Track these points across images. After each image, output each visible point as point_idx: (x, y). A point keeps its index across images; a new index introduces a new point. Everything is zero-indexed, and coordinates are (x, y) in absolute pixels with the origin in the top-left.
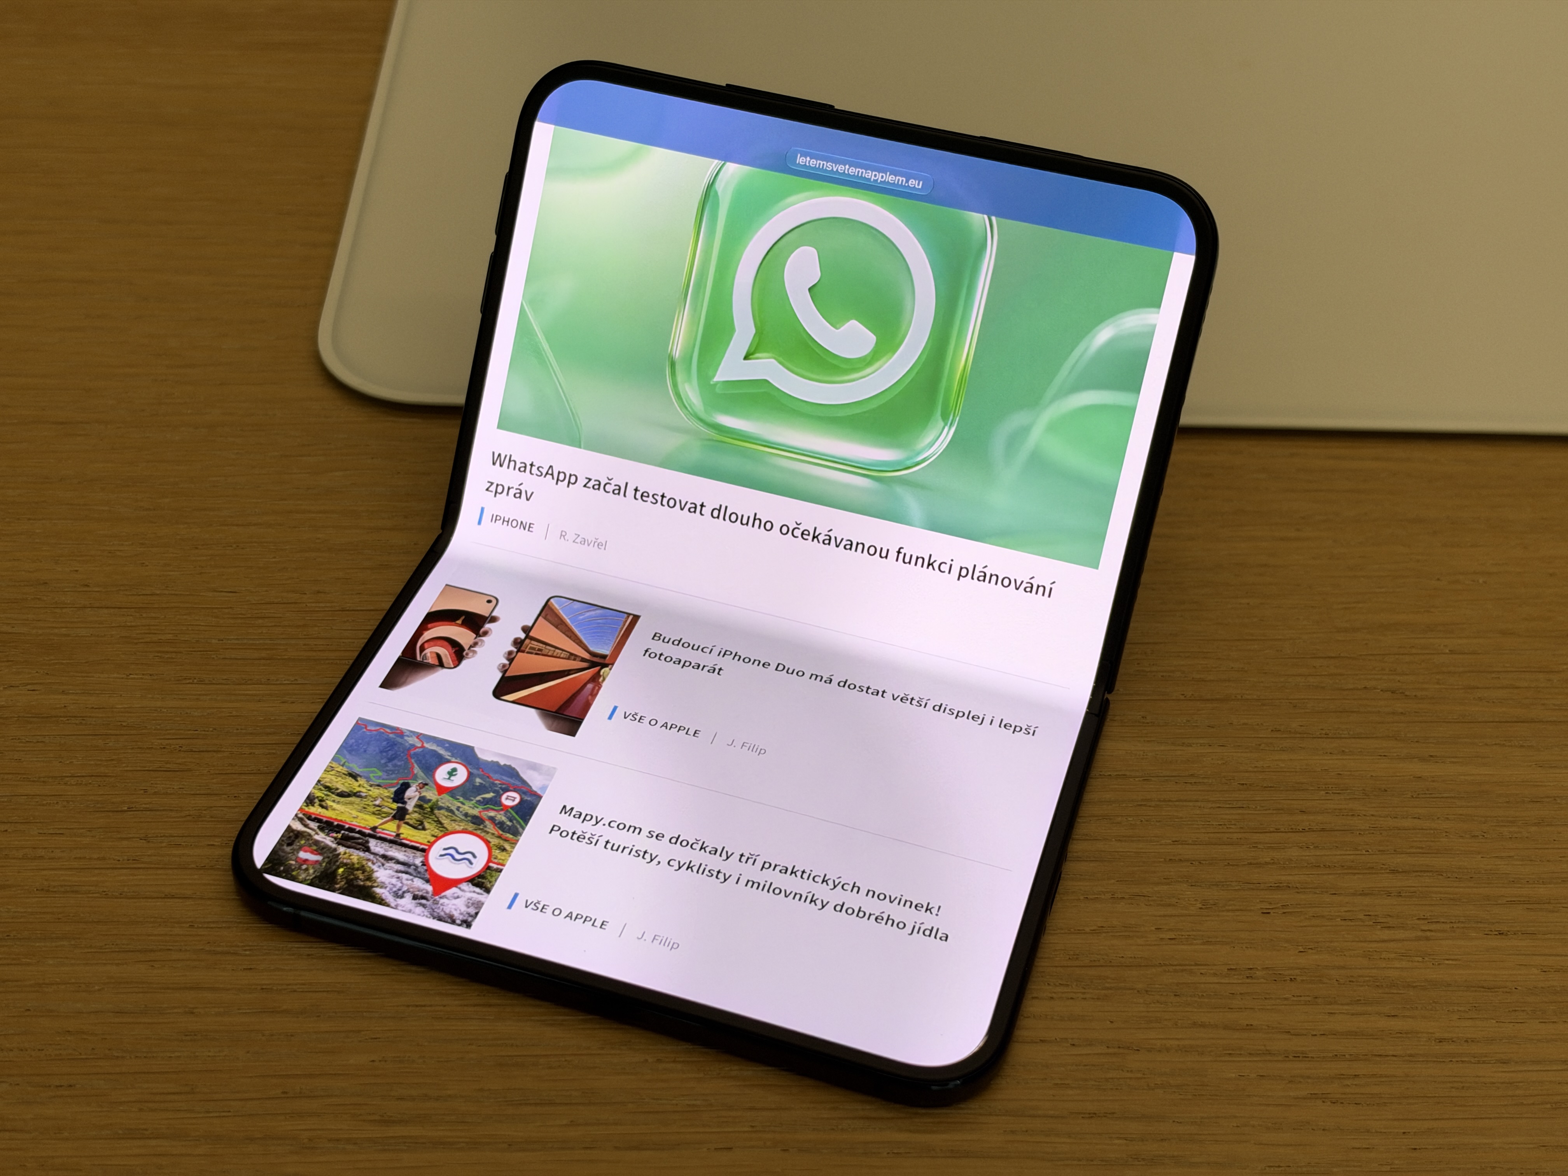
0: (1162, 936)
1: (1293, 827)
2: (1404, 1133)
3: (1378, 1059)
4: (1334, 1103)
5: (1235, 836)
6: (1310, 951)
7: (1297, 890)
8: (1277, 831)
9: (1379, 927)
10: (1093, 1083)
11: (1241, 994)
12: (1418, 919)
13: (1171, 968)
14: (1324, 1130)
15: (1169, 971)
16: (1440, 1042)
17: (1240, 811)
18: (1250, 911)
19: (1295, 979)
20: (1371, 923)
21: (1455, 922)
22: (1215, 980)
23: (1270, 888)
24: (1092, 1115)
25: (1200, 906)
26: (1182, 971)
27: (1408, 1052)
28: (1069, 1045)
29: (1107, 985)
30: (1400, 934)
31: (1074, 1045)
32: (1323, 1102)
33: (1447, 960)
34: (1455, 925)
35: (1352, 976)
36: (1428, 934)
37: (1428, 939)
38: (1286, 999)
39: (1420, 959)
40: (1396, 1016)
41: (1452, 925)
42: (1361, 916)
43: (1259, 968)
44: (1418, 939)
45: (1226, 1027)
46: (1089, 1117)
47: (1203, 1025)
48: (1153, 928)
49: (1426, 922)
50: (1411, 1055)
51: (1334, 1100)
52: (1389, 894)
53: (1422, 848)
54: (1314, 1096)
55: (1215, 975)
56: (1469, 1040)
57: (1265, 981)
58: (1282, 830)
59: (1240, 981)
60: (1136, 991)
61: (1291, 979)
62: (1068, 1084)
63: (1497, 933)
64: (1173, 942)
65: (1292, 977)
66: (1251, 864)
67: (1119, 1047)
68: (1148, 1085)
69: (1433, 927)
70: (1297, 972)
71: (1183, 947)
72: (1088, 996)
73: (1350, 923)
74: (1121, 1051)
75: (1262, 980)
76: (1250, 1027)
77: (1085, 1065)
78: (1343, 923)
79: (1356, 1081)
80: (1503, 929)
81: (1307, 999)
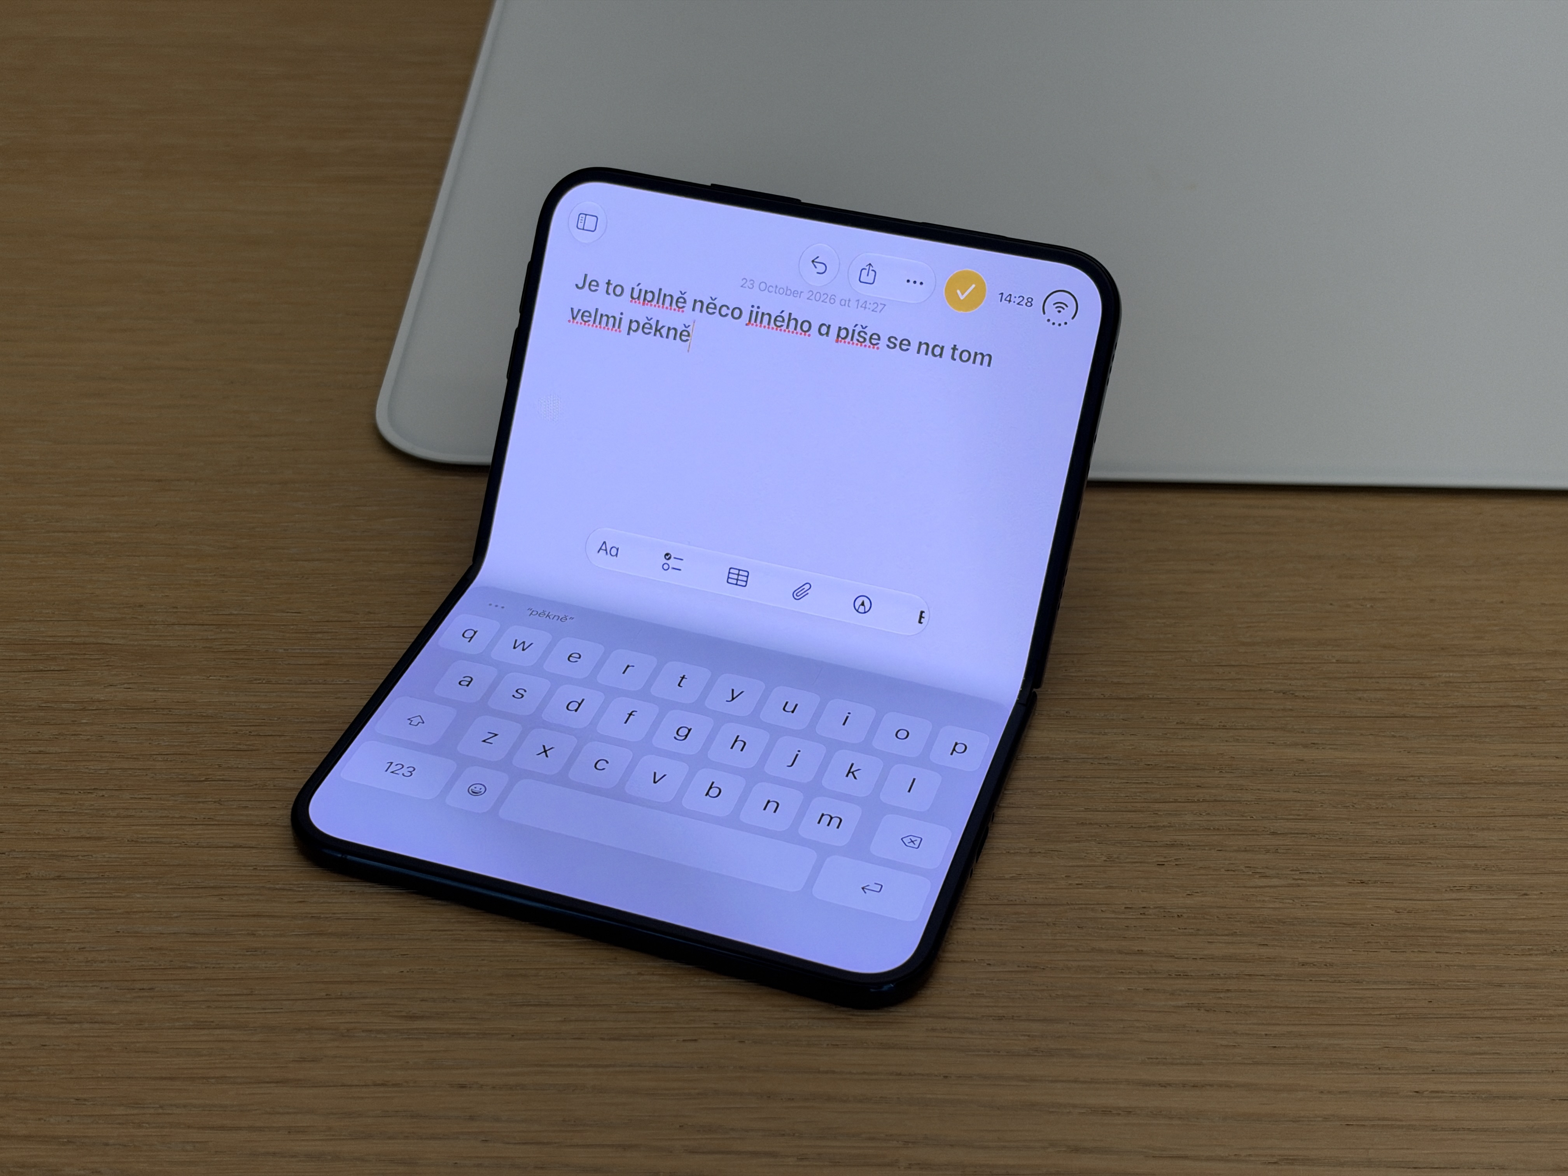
0: (1070, 882)
1: (1189, 798)
2: (1266, 1035)
3: (1248, 977)
5: (1138, 805)
6: (1196, 894)
7: (1189, 847)
8: (1176, 801)
9: (1257, 876)
10: (1004, 993)
11: (1135, 927)
12: (1292, 870)
13: (1076, 907)
14: (1197, 1031)
16: (1303, 965)
19: (1182, 915)
22: (1114, 916)
23: (1167, 846)
26: (1086, 908)
27: (1275, 973)
34: (1323, 876)
36: (1299, 882)
37: (1298, 886)
39: (1291, 901)
40: (1267, 945)
41: (1320, 875)
42: (1242, 867)
43: (1151, 907)
44: (1291, 886)
45: (1120, 952)
46: (999, 1019)
48: (1063, 876)
49: (1298, 872)
50: (1277, 975)
51: (1208, 1009)
52: (1268, 851)
53: (1299, 815)
54: (1190, 1006)
55: (1114, 912)
56: (1328, 965)
57: (1156, 917)
58: (1179, 800)
59: (1134, 917)
60: (1045, 924)
61: (1178, 916)
62: (983, 994)
63: (1359, 882)
64: (1080, 886)
66: (1151, 827)
67: (1028, 967)
69: (1303, 876)
72: (1003, 927)
73: (1232, 873)
74: (1030, 969)
77: (998, 980)
79: (1229, 994)
80: (1364, 878)
81: (1191, 931)
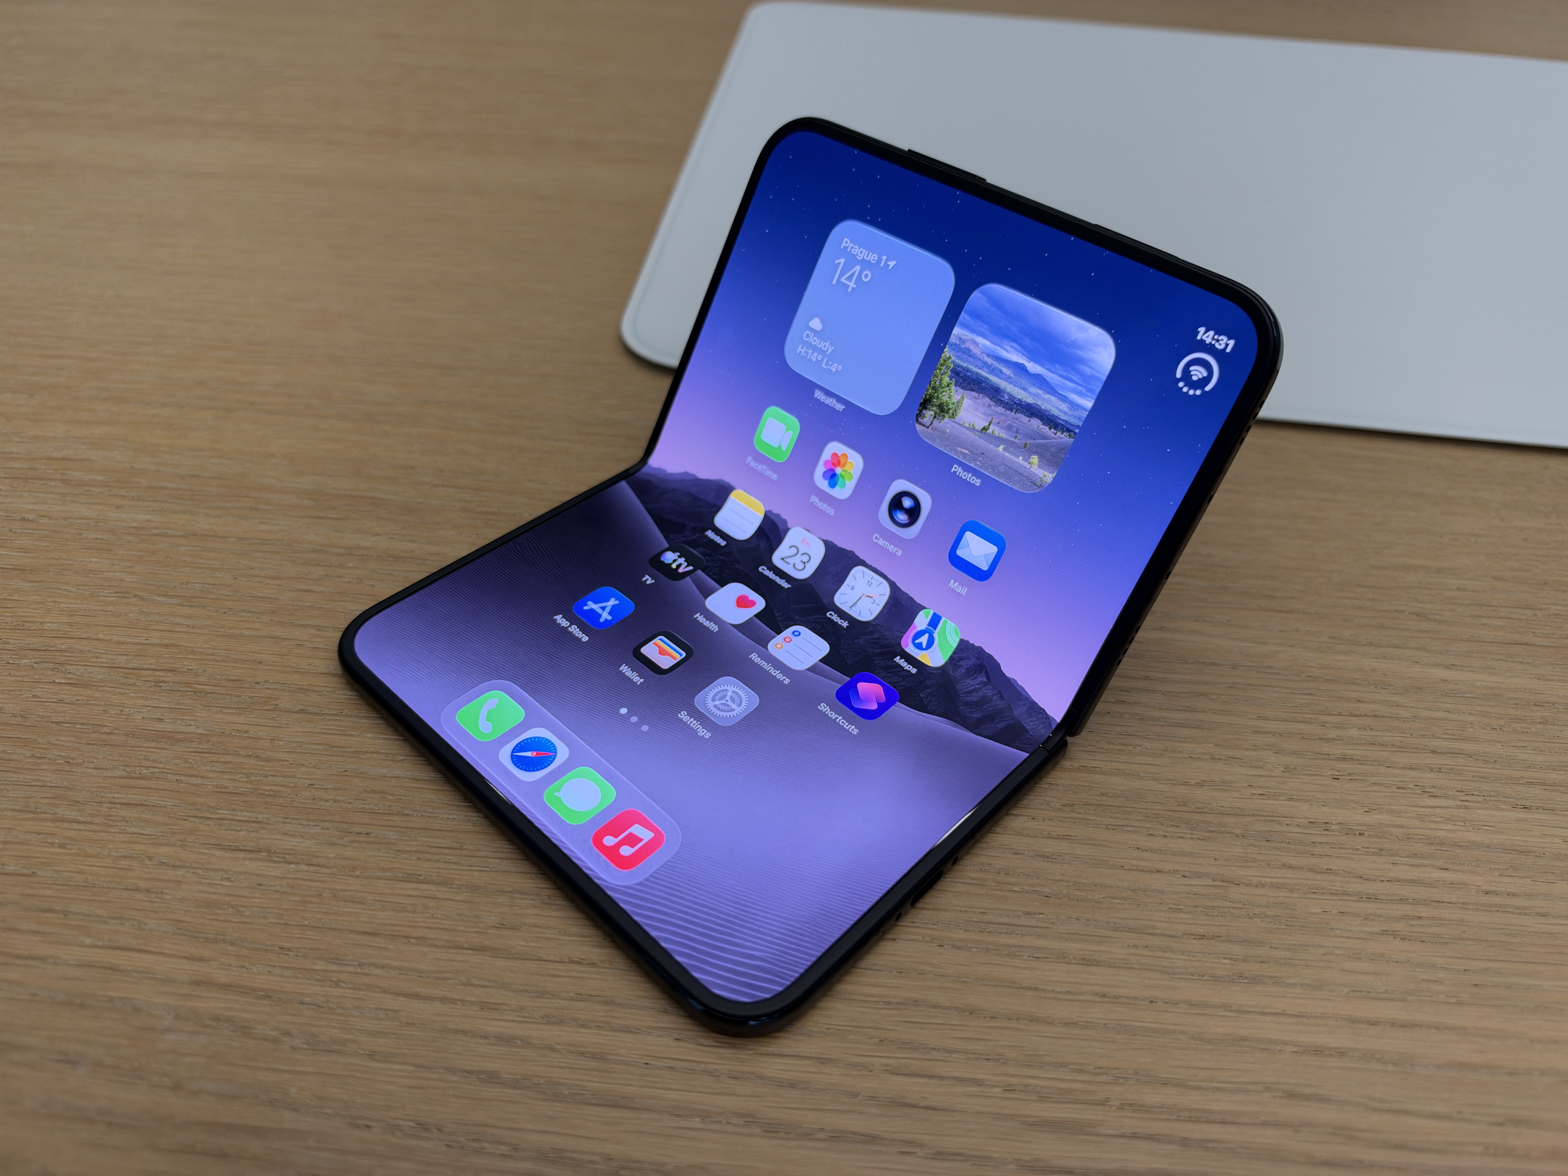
0: (1253, 792)
1: (1352, 712)
3: (1436, 904)
4: (1403, 939)
5: (1307, 716)
6: (1374, 812)
7: (1359, 762)
8: (1340, 714)
9: (1427, 795)
10: (1202, 909)
11: (1320, 843)
12: (1457, 791)
13: (1263, 818)
14: (1396, 962)
15: (1261, 821)
16: (1486, 893)
17: (1308, 697)
18: (1324, 776)
19: (1363, 833)
20: (1419, 792)
21: (1487, 796)
22: (1298, 830)
23: (1338, 759)
24: (1202, 937)
25: (1283, 769)
26: (1272, 821)
27: (1461, 900)
28: (1181, 876)
29: (1211, 829)
30: (1443, 802)
31: (1184, 876)
32: (1394, 938)
33: (1484, 826)
34: (1488, 799)
35: (1408, 834)
36: (1466, 803)
37: (1466, 808)
38: (1357, 849)
39: (1463, 824)
40: (1448, 869)
41: (1485, 798)
42: (1411, 786)
43: (1334, 823)
44: (1458, 807)
45: (1310, 870)
46: (1200, 939)
47: (1290, 867)
48: (1246, 785)
49: (1464, 794)
50: (1463, 903)
51: (1403, 937)
52: (1432, 770)
53: (1454, 735)
54: (1385, 932)
55: (1298, 826)
57: (1339, 834)
58: (1344, 713)
59: (1318, 833)
60: (1234, 835)
62: (1181, 909)
63: (1522, 807)
64: (1263, 797)
65: (1361, 832)
66: (1321, 739)
67: (1222, 881)
68: (1248, 915)
69: (1469, 798)
70: (1364, 828)
71: (1271, 801)
72: (1194, 836)
73: (1403, 791)
74: (1224, 884)
75: (1337, 833)
76: (1329, 871)
77: (1195, 894)
78: (1398, 791)
79: (1420, 922)
80: (1527, 803)
81: (1374, 850)
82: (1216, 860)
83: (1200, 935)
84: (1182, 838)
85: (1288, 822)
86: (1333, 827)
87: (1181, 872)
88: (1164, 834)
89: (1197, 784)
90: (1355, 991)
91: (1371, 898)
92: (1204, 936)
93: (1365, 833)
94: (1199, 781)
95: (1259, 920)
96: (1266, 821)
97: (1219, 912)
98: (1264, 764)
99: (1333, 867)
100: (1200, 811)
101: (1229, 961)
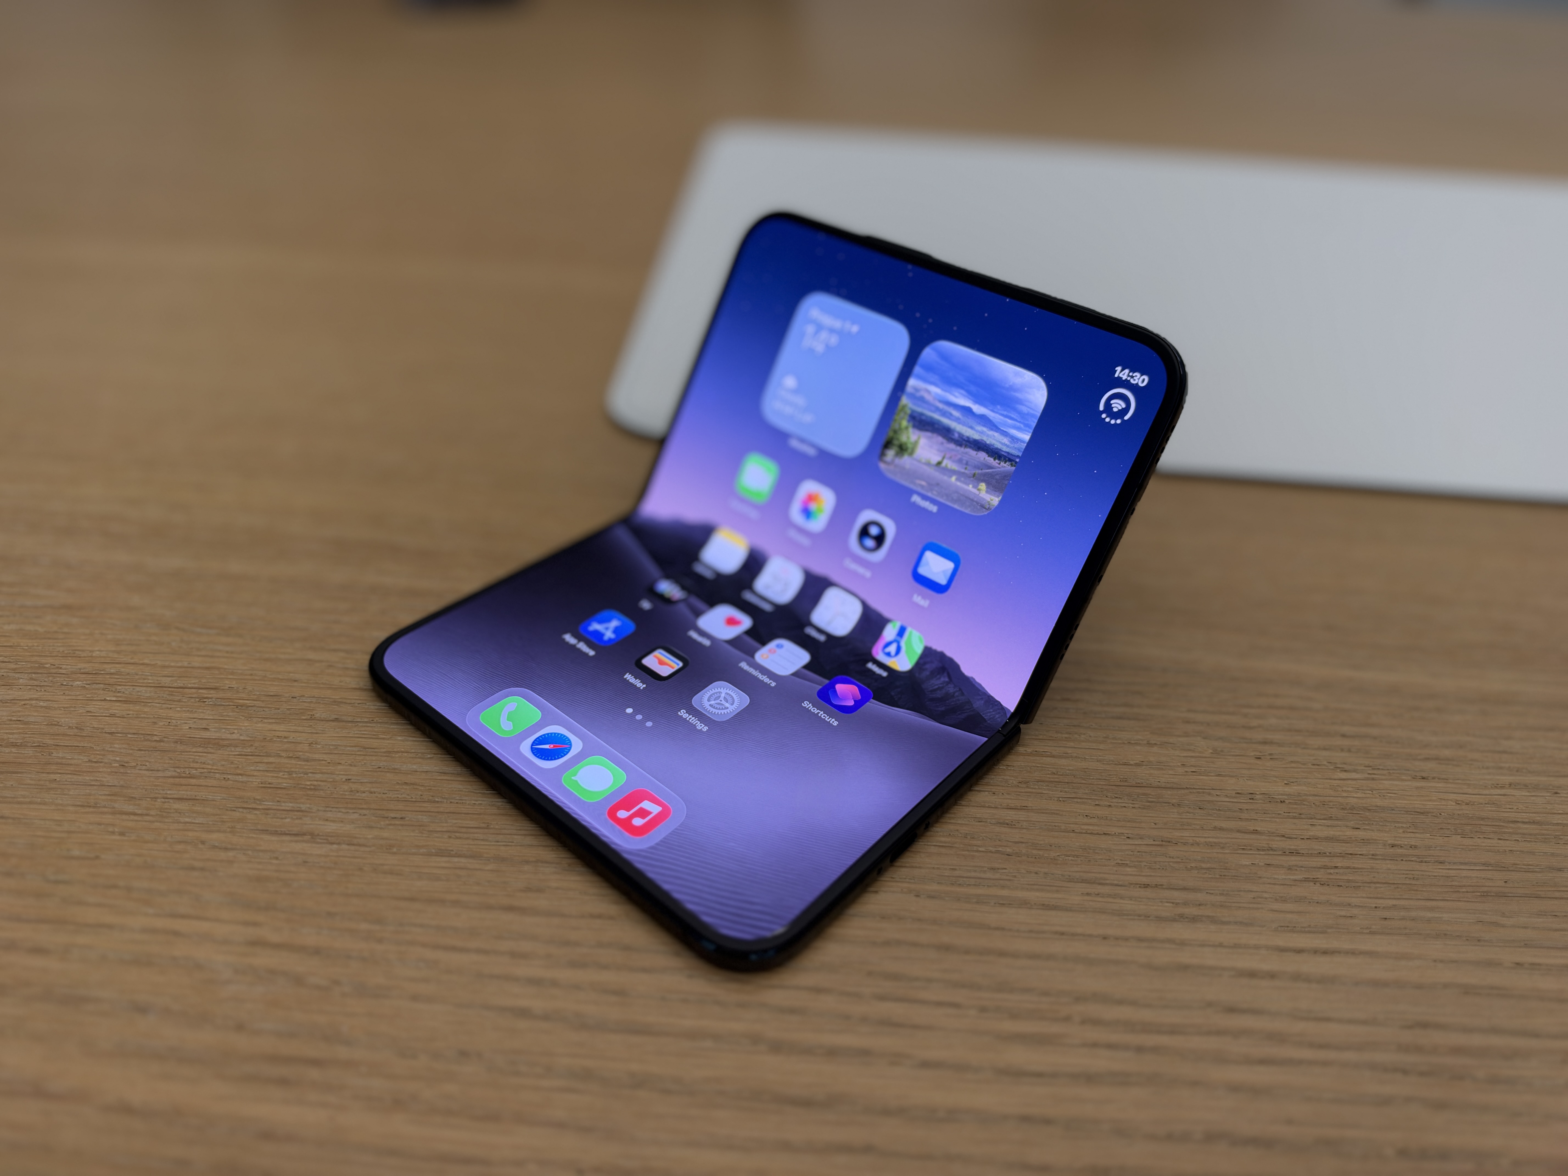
0: (1186, 770)
1: (1270, 705)
2: (1376, 907)
3: (1350, 856)
4: (1323, 885)
5: (1231, 709)
6: (1292, 784)
7: (1278, 745)
8: (1260, 707)
9: (1338, 770)
10: (1145, 864)
11: (1247, 809)
12: (1365, 766)
13: (1194, 791)
14: (1317, 903)
15: (1193, 793)
16: (1392, 847)
18: (1247, 756)
19: (1284, 801)
20: (1333, 768)
22: (1227, 800)
23: (1259, 743)
24: (1146, 886)
25: (1211, 751)
26: (1203, 793)
27: (1371, 853)
28: (1125, 837)
29: (1150, 799)
30: (1354, 776)
31: (1128, 838)
32: (1315, 884)
33: (1389, 793)
34: (1391, 772)
35: (1324, 802)
36: (1373, 776)
37: (1373, 779)
38: (1279, 814)
39: (1371, 792)
40: (1359, 828)
41: (1388, 771)
42: (1325, 763)
43: (1258, 793)
44: (1367, 779)
45: (1239, 831)
46: (1144, 887)
47: (1222, 829)
48: (1179, 764)
49: (1370, 768)
50: (1373, 855)
51: (1322, 883)
52: (1342, 750)
54: (1306, 880)
55: (1227, 796)
56: (1413, 847)
57: (1263, 802)
58: (1263, 706)
59: (1245, 801)
60: (1171, 804)
61: (1281, 801)
62: (1127, 864)
63: (1420, 777)
64: (1194, 774)
65: (1282, 800)
66: (1244, 727)
67: (1162, 841)
68: (1186, 868)
69: (1375, 772)
70: (1286, 797)
71: (1201, 777)
72: (1136, 806)
73: (1317, 767)
74: (1164, 843)
75: (1260, 801)
76: (1255, 832)
77: (1138, 852)
78: (1312, 767)
79: (1336, 871)
80: (1425, 775)
81: (1294, 815)
82: (1155, 824)
83: (1144, 885)
84: (1125, 807)
85: (1217, 793)
86: (1258, 797)
87: (1126, 835)
88: (1108, 804)
89: (1137, 765)
90: (1283, 926)
91: (1293, 853)
92: (1148, 885)
93: (1286, 801)
94: (1138, 762)
95: (1196, 872)
96: (1199, 793)
97: (1160, 866)
98: (1195, 747)
99: (1259, 829)
100: (1139, 785)
101: (1172, 905)
